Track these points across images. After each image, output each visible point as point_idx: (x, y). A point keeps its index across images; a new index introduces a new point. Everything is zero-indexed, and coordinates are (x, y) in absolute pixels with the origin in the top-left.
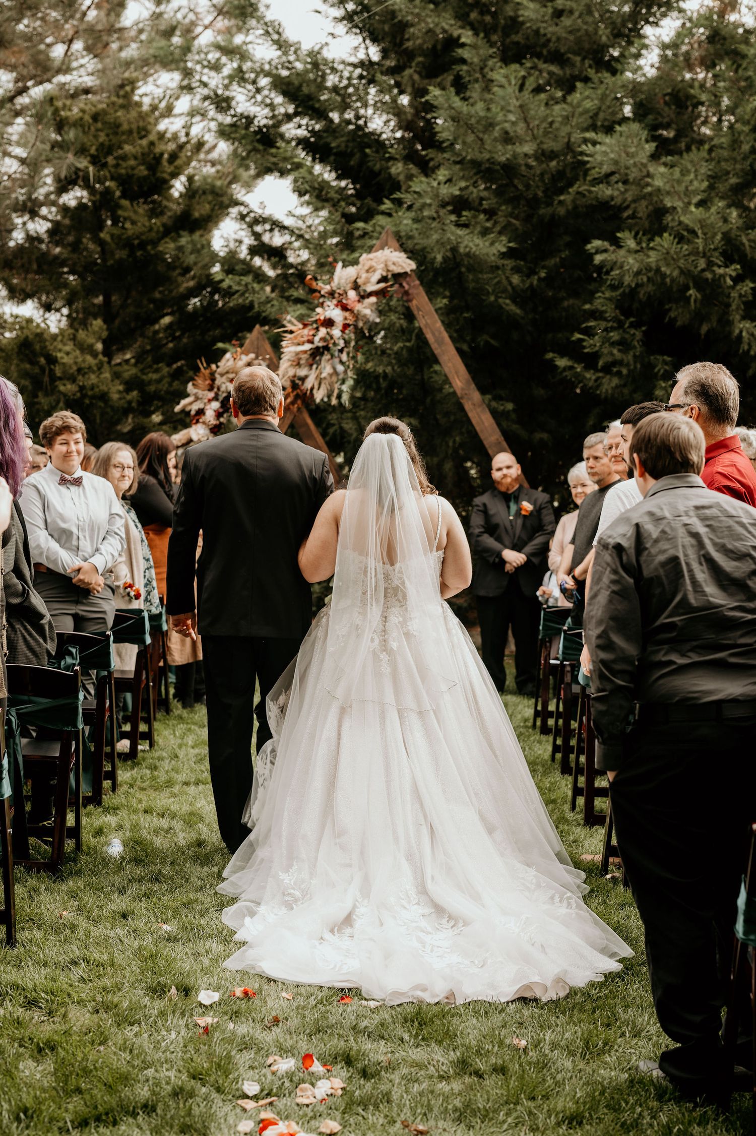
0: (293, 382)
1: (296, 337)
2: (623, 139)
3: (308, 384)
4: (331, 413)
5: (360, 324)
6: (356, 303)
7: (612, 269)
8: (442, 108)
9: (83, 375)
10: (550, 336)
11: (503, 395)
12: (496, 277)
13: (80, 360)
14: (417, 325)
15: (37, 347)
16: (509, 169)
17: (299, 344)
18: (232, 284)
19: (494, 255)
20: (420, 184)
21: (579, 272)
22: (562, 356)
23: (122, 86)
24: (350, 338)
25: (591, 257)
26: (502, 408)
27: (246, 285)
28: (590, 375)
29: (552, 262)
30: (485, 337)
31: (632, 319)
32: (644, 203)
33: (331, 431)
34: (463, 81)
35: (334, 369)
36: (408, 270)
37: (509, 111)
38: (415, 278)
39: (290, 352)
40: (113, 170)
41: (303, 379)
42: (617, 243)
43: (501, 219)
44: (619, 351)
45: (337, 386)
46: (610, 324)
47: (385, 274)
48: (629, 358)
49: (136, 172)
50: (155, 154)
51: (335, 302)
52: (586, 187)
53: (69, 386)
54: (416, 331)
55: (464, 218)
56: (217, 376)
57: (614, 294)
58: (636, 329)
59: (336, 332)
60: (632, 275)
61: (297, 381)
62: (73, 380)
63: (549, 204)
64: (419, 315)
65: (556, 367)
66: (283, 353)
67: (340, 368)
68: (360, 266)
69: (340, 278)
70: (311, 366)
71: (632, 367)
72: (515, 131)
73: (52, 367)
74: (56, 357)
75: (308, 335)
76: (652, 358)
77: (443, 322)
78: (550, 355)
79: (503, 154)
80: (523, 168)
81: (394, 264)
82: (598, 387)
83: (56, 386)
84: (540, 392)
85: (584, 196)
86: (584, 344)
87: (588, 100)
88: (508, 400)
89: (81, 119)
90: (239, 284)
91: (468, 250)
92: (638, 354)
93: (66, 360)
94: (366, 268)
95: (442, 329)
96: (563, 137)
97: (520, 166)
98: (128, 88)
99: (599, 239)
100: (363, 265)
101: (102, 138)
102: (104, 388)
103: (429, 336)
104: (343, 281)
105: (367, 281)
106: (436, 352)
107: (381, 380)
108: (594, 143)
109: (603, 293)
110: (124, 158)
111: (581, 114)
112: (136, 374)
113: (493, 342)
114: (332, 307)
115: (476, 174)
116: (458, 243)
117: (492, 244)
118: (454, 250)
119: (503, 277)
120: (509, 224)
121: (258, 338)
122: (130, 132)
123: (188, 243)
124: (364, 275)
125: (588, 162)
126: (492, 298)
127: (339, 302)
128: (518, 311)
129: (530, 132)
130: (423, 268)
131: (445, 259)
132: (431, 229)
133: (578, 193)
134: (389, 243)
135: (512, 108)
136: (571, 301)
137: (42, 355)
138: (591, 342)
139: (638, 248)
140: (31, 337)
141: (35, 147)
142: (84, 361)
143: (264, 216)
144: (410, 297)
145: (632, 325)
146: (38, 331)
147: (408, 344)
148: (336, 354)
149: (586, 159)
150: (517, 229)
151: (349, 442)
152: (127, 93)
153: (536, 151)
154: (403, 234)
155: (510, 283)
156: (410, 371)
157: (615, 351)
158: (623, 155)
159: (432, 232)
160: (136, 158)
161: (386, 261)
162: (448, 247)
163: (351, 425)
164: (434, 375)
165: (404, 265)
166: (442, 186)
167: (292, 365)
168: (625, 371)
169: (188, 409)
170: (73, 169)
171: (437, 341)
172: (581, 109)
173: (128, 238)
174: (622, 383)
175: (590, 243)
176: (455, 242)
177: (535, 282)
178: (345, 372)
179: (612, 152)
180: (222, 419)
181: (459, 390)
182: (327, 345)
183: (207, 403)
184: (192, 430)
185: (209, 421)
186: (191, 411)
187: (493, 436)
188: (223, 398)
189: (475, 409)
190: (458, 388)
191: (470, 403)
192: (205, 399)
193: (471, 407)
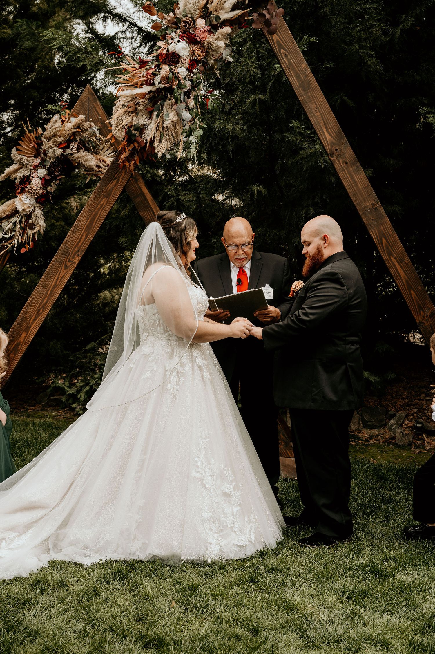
0: (128, 133)
1: (131, 78)
3: (148, 135)
5: (211, 61)
6: (207, 34)
17: (136, 87)
24: (198, 78)
35: (179, 116)
39: (125, 96)
41: (141, 129)
45: (182, 137)
51: (180, 33)
56: (44, 140)
59: (182, 71)
61: (134, 132)
64: (280, 52)
67: (187, 116)
70: (150, 114)
75: (147, 75)
95: (309, 71)
103: (293, 80)
104: (189, 7)
105: (220, 8)
114: (177, 39)
121: (88, 99)
127: (185, 32)
144: (271, 29)
147: (262, 97)
148: (182, 98)
167: (127, 112)
169: (12, 177)
178: (193, 120)
180: (49, 188)
181: (328, 145)
182: (171, 86)
183: (32, 170)
184: (16, 199)
185: (35, 190)
186: (16, 179)
187: (368, 201)
188: (50, 164)
189: (347, 169)
190: (327, 142)
191: (341, 161)
192: (31, 166)
193: (343, 166)
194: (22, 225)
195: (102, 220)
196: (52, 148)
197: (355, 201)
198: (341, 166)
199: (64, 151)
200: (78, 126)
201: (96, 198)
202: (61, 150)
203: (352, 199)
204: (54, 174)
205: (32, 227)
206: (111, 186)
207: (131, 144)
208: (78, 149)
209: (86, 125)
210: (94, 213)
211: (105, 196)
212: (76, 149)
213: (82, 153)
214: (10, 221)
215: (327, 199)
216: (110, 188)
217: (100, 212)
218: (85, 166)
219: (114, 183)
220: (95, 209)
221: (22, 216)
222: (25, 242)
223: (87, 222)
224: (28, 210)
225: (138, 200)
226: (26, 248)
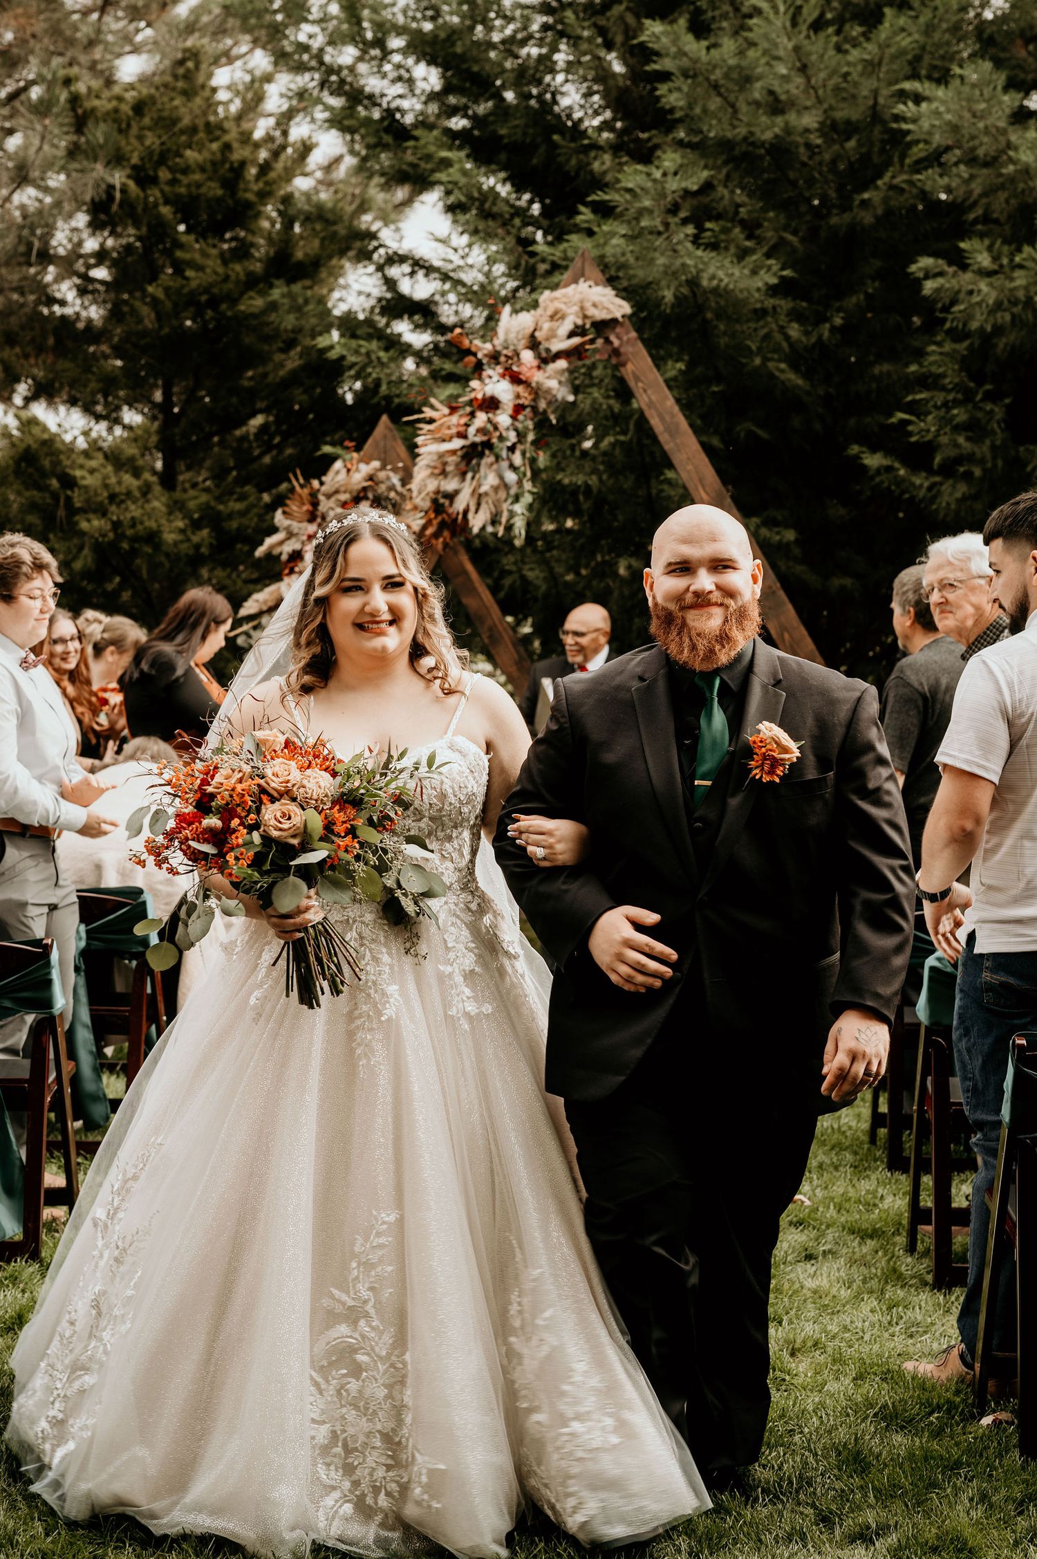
0: (435, 501)
1: (438, 429)
2: (966, 89)
3: (460, 504)
4: (506, 554)
5: (542, 405)
6: (535, 370)
7: (954, 302)
8: (667, 55)
9: (118, 505)
10: (852, 422)
11: (780, 518)
12: (763, 327)
13: (113, 480)
14: (635, 405)
15: (46, 463)
16: (780, 150)
17: (444, 441)
18: (345, 353)
19: (758, 290)
20: (633, 176)
21: (898, 318)
22: (874, 450)
23: (181, 62)
24: (527, 428)
25: (917, 283)
26: (778, 538)
27: (368, 354)
28: (921, 481)
29: (852, 301)
30: (749, 425)
31: (988, 387)
32: (1002, 196)
33: (507, 582)
34: (703, 17)
35: (501, 478)
36: (618, 315)
37: (778, 58)
38: (631, 328)
39: (430, 453)
40: (167, 189)
41: (451, 496)
42: (960, 261)
43: (770, 234)
44: (968, 439)
45: (505, 506)
46: (951, 397)
47: (580, 322)
48: (984, 449)
49: (203, 190)
50: (232, 163)
51: (500, 369)
52: (905, 177)
53: (96, 523)
54: (636, 417)
55: (708, 234)
56: (321, 498)
57: (957, 346)
58: (994, 403)
59: (503, 419)
60: (986, 311)
61: (442, 501)
62: (104, 513)
63: (845, 207)
64: (636, 387)
65: (864, 468)
66: (418, 455)
67: (511, 477)
68: (539, 311)
69: (507, 332)
70: (463, 475)
71: (989, 465)
72: (788, 92)
73: (69, 493)
74: (75, 477)
75: (458, 425)
76: (1022, 449)
77: (678, 401)
78: (855, 449)
79: (768, 129)
80: (802, 150)
81: (595, 305)
82: (934, 498)
83: (77, 523)
84: (837, 512)
85: (902, 191)
86: (910, 428)
87: (904, 34)
88: (787, 527)
89: (116, 111)
90: (357, 352)
91: (715, 282)
92: (998, 443)
93: (89, 481)
94: (549, 312)
95: (676, 409)
96: (865, 97)
97: (797, 146)
98: (190, 64)
99: (929, 255)
100: (545, 309)
101: (151, 139)
102: (152, 524)
103: (655, 422)
104: (512, 336)
105: (552, 335)
106: (666, 447)
107: (581, 498)
108: (918, 99)
109: (939, 344)
110: (186, 170)
111: (894, 58)
112: (207, 503)
113: (760, 432)
114: (495, 378)
115: (726, 163)
116: (699, 271)
117: (754, 272)
118: (693, 283)
119: (774, 326)
120: (782, 242)
121: (385, 437)
122: (193, 130)
123: (283, 296)
124: (546, 326)
125: (908, 132)
126: (758, 361)
127: (506, 369)
128: (800, 382)
129: (812, 91)
130: (644, 314)
131: (679, 300)
132: (655, 250)
133: (892, 187)
134: (587, 272)
135: (781, 53)
136: (886, 367)
137: (54, 474)
138: (922, 424)
139: (996, 267)
140: (34, 446)
141: (41, 154)
142: (119, 483)
143: (400, 252)
144: (623, 358)
145: (988, 397)
146: (46, 436)
147: (622, 438)
148: (504, 454)
149: (904, 126)
150: (794, 250)
151: (536, 599)
152: (188, 70)
153: (822, 124)
154: (610, 259)
155: (787, 338)
156: (628, 483)
157: (961, 440)
158: (967, 115)
159: (657, 255)
160: (202, 169)
161: (582, 302)
162: (684, 278)
163: (537, 572)
164: (665, 487)
165: (611, 307)
166: (669, 178)
167: (432, 474)
168: (977, 472)
169: (276, 552)
170: (104, 186)
171: (667, 429)
172: (893, 50)
173: (192, 293)
174: (973, 491)
175: (915, 262)
176: (693, 270)
177: (826, 334)
178: (520, 483)
179: (948, 111)
182: (489, 440)
183: (305, 541)
184: (282, 584)
186: (281, 554)
192: (302, 535)
196: (333, 509)
200: (371, 478)
207: (439, 515)
209: (382, 475)
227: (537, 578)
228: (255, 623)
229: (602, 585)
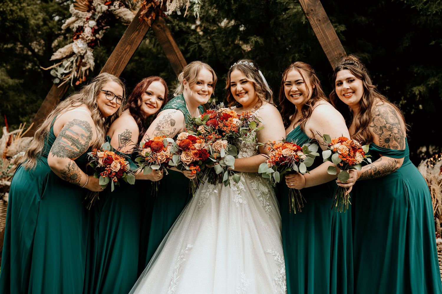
169: (71, 27)
180: (97, 36)
181: (305, 6)
183: (86, 21)
184: (73, 44)
185: (87, 37)
186: (73, 28)
187: (336, 51)
188: (99, 17)
189: (320, 25)
190: (305, 4)
191: (315, 19)
192: (84, 18)
193: (316, 23)
194: (78, 64)
195: (127, 62)
196: (100, 5)
197: (326, 51)
198: (315, 23)
199: (109, 8)
201: (122, 45)
202: (107, 7)
203: (324, 49)
204: (101, 25)
205: (84, 65)
206: (134, 36)
207: (149, 3)
208: (120, 6)
210: (120, 57)
211: (129, 44)
212: (118, 6)
213: (123, 9)
214: (69, 60)
215: (310, 47)
216: (133, 37)
217: (125, 56)
218: (125, 19)
219: (136, 33)
220: (121, 54)
221: (78, 58)
222: (79, 76)
223: (115, 63)
224: (81, 52)
225: (166, 46)
226: (80, 81)
227: (207, 47)
228: (60, 64)
229: (239, 52)
